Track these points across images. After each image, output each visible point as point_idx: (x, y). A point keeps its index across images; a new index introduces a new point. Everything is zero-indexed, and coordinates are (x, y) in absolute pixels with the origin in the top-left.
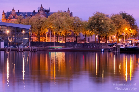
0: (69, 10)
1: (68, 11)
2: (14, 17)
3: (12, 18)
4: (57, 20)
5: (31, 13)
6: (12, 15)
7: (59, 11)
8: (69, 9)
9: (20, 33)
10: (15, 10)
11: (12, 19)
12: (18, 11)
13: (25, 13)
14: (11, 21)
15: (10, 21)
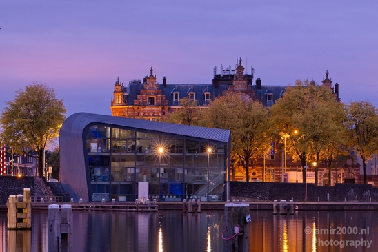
0: (327, 79)
1: (324, 82)
2: (151, 100)
3: (144, 105)
4: (308, 113)
5: (205, 86)
6: (146, 95)
7: (298, 82)
8: (327, 74)
9: (197, 155)
10: (155, 79)
11: (147, 108)
12: (165, 80)
13: (187, 86)
14: (142, 114)
15: (139, 113)
